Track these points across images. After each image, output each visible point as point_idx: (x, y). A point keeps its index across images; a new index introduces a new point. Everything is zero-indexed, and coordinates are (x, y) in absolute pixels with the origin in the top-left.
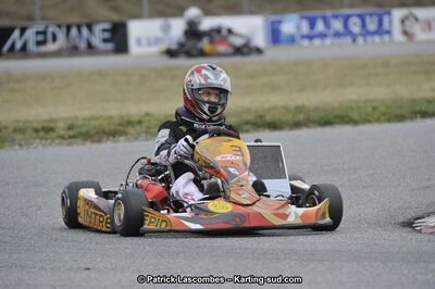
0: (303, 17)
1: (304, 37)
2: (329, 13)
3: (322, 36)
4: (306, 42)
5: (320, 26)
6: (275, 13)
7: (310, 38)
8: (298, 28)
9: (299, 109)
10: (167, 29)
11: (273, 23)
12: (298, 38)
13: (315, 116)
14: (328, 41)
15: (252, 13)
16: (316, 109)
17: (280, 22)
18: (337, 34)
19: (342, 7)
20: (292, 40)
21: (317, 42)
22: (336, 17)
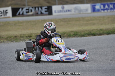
0: (101, 4)
1: (102, 10)
2: (109, 3)
3: (107, 9)
4: (102, 11)
5: (106, 7)
6: (94, 3)
7: (104, 10)
8: (100, 7)
9: (101, 30)
10: (63, 8)
11: (93, 6)
12: (100, 10)
13: (106, 32)
14: (109, 11)
15: (87, 3)
16: (106, 30)
17: (95, 6)
18: (111, 9)
19: (113, 1)
20: (99, 10)
21: (106, 11)
22: (111, 4)
